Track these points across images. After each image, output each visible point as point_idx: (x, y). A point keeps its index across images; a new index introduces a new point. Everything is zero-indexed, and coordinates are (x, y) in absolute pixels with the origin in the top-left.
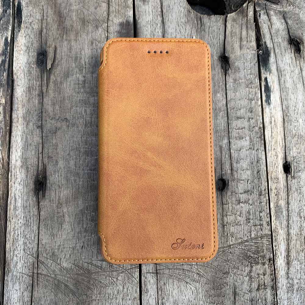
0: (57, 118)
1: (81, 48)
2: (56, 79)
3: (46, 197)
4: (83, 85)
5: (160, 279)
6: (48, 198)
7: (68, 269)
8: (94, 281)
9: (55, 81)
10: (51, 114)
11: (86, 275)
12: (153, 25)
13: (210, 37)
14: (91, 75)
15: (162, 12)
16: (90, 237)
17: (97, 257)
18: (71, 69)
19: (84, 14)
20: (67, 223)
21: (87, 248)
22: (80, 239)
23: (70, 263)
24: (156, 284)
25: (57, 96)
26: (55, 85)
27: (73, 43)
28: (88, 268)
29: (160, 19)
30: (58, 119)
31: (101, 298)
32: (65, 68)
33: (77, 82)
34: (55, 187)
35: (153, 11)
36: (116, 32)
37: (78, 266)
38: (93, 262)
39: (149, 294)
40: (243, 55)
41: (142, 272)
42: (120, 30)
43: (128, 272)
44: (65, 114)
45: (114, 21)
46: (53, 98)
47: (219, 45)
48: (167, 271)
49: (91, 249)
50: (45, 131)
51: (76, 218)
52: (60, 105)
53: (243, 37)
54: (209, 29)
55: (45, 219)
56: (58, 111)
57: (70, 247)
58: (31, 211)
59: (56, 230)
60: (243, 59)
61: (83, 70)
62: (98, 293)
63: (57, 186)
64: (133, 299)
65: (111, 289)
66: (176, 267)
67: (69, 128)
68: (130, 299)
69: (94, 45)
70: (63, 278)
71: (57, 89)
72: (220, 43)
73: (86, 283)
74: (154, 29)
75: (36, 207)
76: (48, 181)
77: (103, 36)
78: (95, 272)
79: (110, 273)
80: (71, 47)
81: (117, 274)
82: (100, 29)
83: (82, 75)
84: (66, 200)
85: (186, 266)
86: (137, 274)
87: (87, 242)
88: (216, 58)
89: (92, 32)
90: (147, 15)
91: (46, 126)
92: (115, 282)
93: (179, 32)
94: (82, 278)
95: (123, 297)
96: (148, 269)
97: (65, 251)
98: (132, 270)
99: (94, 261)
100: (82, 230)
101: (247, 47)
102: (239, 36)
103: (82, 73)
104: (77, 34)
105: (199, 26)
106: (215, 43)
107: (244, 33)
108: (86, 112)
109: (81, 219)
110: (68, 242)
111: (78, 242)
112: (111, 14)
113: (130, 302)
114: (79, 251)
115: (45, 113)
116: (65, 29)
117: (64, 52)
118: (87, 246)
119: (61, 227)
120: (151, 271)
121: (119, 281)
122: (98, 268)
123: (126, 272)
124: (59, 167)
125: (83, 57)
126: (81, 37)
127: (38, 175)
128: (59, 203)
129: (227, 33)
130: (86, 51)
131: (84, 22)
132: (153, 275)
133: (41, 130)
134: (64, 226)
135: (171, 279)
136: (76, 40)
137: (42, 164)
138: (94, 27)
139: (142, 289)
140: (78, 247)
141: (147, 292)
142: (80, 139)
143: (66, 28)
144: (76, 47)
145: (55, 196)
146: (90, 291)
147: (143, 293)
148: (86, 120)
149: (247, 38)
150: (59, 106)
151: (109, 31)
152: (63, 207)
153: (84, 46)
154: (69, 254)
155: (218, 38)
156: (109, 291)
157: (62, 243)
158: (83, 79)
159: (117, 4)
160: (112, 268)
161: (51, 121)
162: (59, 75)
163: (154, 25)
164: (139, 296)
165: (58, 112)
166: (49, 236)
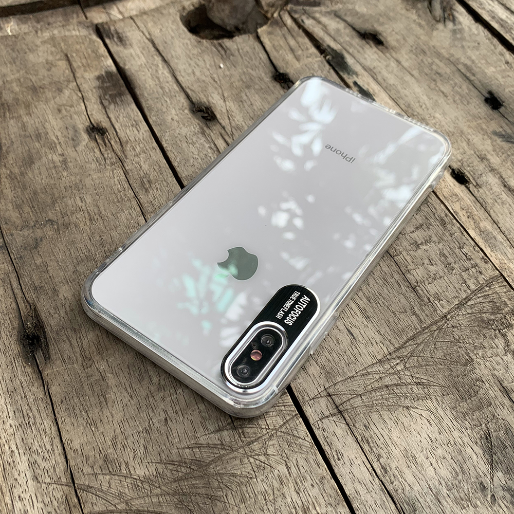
0: (32, 224)
1: (43, 121)
2: (11, 172)
3: (54, 357)
4: (64, 166)
5: (353, 421)
6: (59, 357)
7: (152, 477)
8: (219, 478)
9: (9, 175)
10: (18, 222)
11: (197, 473)
12: (151, 68)
13: (246, 60)
14: (74, 149)
15: (158, 50)
16: (175, 396)
17: (205, 428)
18: (34, 151)
19: (31, 80)
20: (115, 389)
21: (177, 418)
22: (154, 407)
23: (152, 462)
24: (349, 434)
25: (20, 194)
26: (12, 179)
27: (25, 119)
28: (195, 458)
29: (158, 59)
30: (35, 226)
31: (249, 510)
32: (22, 153)
33: (52, 165)
34: (66, 333)
35: (144, 52)
36: (95, 88)
37: (172, 463)
38: (200, 442)
39: (346, 459)
40: (306, 66)
41: (310, 421)
42: (101, 85)
43: (281, 432)
44: (45, 215)
45: (85, 77)
46: (14, 199)
47: (263, 64)
48: (358, 402)
49: (186, 417)
50: (14, 250)
51: (132, 373)
52: (31, 204)
53: (293, 48)
54: (239, 51)
55: (64, 399)
56: (31, 213)
57: (139, 432)
58: (29, 394)
59: (96, 411)
60: (308, 70)
61: (56, 147)
62: (237, 501)
63: (69, 330)
64: (318, 482)
65: (262, 481)
66: (370, 387)
67: (61, 232)
68: (312, 485)
69: (64, 112)
70: (147, 501)
71: (17, 184)
72: (264, 63)
73: (203, 491)
74: (154, 71)
75: (36, 384)
76: (48, 329)
77: (75, 97)
78: (212, 461)
79: (247, 449)
80: (24, 124)
81: (261, 445)
82: (66, 91)
83: (57, 154)
84: (98, 349)
85: (387, 379)
86: (302, 429)
87: (171, 407)
88: (268, 80)
89: (54, 98)
90: (137, 59)
91: (14, 243)
92: (264, 463)
93: (196, 66)
94: (190, 483)
95: (295, 485)
96: (318, 411)
97: (131, 444)
98: (289, 425)
99: (201, 438)
100: (152, 388)
101: (305, 56)
102: (287, 48)
103: (56, 151)
104: (29, 106)
105: (223, 52)
106: (257, 64)
107: (292, 42)
108: (85, 201)
109: (143, 371)
110: (132, 424)
111: (151, 414)
112: (77, 70)
113: (316, 490)
114: (163, 431)
115: (6, 223)
116: (5, 105)
117: (13, 133)
118: (174, 415)
119: (106, 400)
120: (327, 413)
121: (272, 458)
122: (216, 448)
123: (279, 433)
124: (63, 299)
125: (49, 131)
126: (36, 108)
127: (22, 324)
128: (84, 358)
129: (268, 48)
130: (53, 122)
131: (35, 90)
132: (334, 418)
133: (7, 252)
134: (111, 396)
135: (373, 414)
136: (29, 114)
137: (25, 304)
138: (55, 91)
139: (327, 455)
140: (157, 425)
141: (340, 457)
142: (89, 241)
143: (7, 104)
144: (33, 122)
145: (70, 349)
146: (219, 504)
147: (333, 463)
148: (88, 212)
149: (300, 47)
150: (29, 206)
151: (82, 89)
152: (96, 363)
153: (47, 118)
154: (142, 446)
155: (259, 58)
156: (260, 486)
157: (118, 431)
158: (61, 159)
159: (82, 57)
160: (245, 438)
161: (20, 233)
162: (14, 165)
163: (153, 67)
164: (328, 471)
165: (31, 215)
166: (85, 428)
